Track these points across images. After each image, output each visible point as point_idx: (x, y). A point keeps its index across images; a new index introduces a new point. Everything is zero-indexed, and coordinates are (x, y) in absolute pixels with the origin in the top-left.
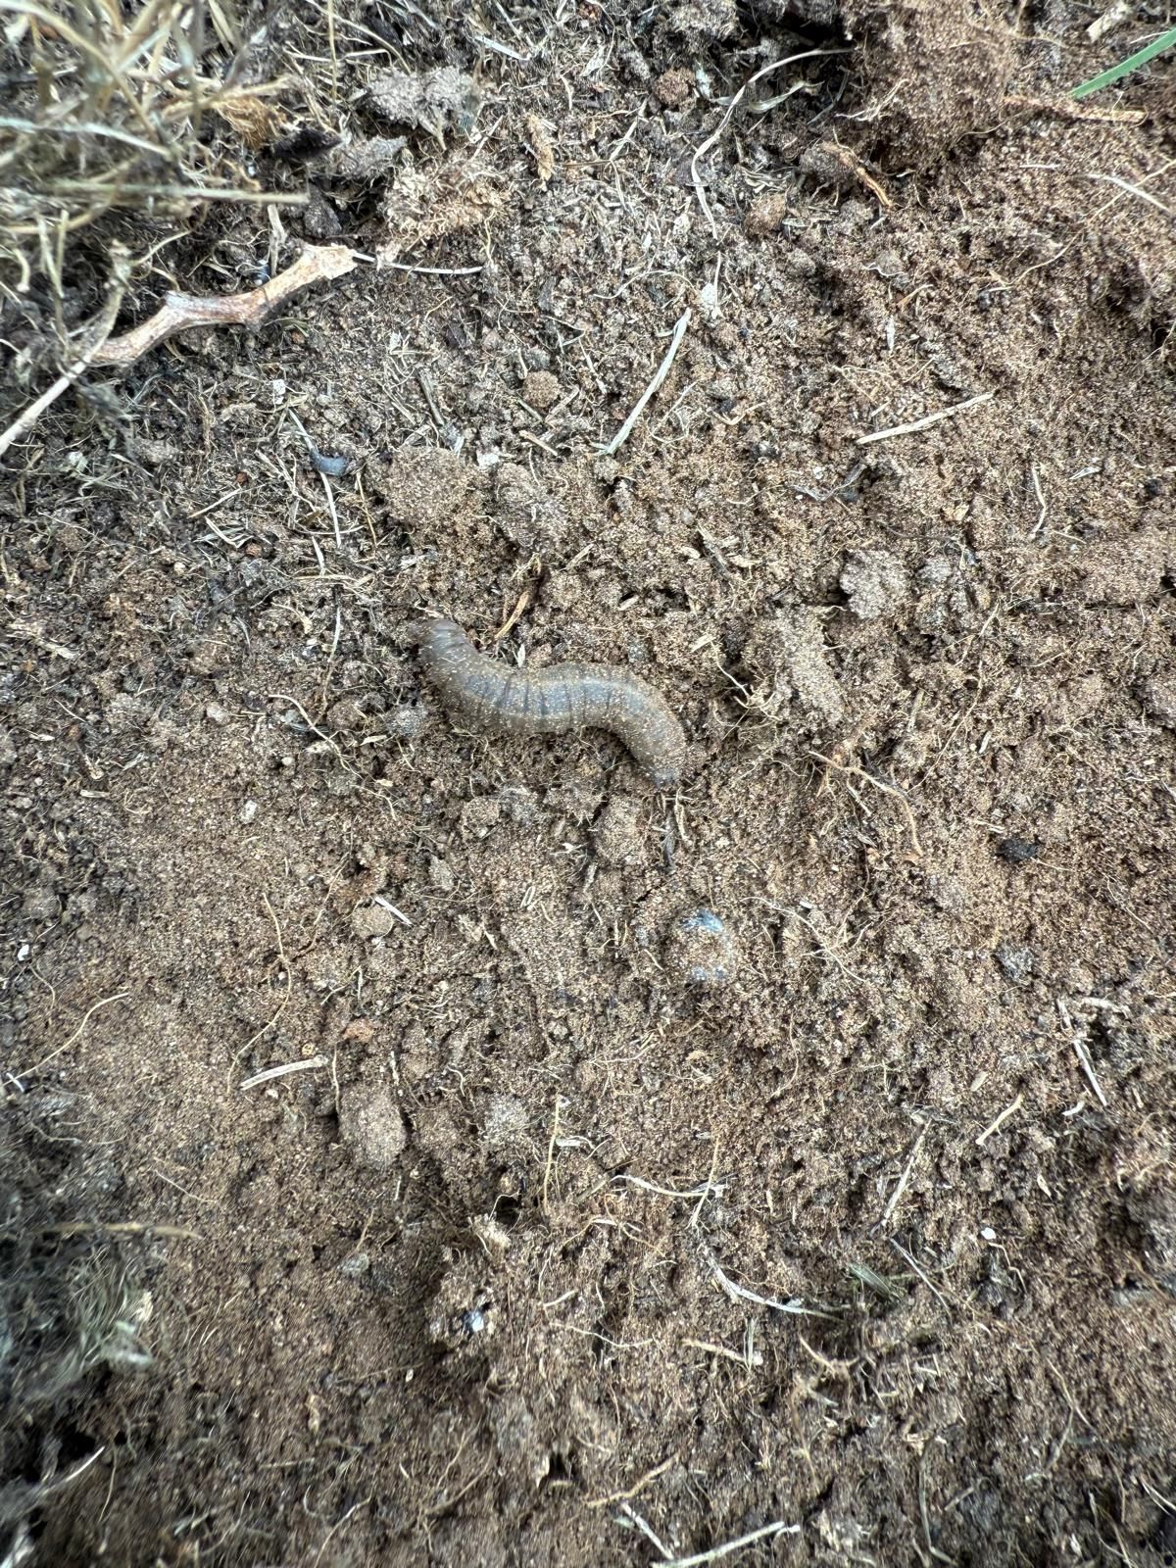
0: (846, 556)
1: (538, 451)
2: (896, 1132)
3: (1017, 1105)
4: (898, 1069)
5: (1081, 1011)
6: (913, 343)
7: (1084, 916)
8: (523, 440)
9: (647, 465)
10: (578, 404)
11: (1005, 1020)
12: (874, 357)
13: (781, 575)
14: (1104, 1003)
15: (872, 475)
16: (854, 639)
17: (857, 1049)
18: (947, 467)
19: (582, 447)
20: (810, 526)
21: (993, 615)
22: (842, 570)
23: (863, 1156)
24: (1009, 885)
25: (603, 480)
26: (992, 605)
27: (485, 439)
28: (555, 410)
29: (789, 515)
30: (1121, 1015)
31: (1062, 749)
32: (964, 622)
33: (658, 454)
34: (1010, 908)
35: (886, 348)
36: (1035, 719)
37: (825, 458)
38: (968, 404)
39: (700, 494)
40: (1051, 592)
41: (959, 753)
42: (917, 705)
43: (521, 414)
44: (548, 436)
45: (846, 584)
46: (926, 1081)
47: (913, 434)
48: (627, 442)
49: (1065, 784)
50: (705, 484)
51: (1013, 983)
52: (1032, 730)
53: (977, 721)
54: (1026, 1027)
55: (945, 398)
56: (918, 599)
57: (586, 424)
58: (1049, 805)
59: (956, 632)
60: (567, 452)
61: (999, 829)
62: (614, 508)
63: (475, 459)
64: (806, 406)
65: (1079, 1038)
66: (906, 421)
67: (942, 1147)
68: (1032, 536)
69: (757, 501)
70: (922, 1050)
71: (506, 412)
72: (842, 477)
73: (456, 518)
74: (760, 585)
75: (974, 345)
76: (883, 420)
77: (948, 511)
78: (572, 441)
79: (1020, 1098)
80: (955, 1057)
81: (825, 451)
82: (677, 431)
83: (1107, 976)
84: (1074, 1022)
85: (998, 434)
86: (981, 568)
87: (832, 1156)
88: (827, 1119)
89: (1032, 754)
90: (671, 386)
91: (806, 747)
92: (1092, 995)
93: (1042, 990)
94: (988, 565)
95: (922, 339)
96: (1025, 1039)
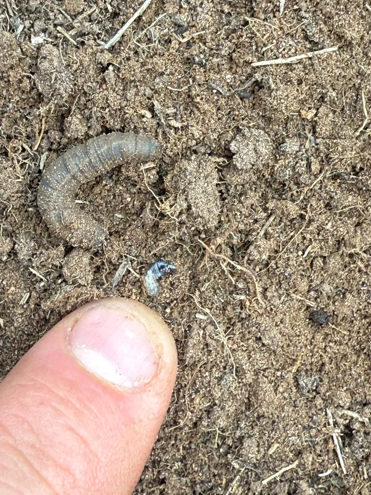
0: (238, 130)
1: (65, 40)
2: (224, 471)
3: (294, 465)
4: (227, 434)
5: (341, 417)
6: (296, 10)
7: (355, 363)
8: (58, 32)
9: (128, 59)
10: (94, 16)
11: (295, 416)
12: (271, 15)
13: (197, 135)
14: (355, 415)
15: (259, 85)
16: (234, 179)
17: (201, 419)
18: (304, 87)
19: (91, 42)
20: (219, 109)
21: (320, 178)
22: (233, 138)
23: (202, 482)
24: (313, 338)
25: (101, 63)
26: (321, 171)
27: (36, 28)
28: (80, 17)
29: (207, 101)
30: (363, 423)
31: (354, 262)
32: (302, 179)
33: (136, 53)
34: (312, 351)
35: (279, 11)
36: (340, 242)
37: (234, 70)
38: (321, 52)
39: (157, 80)
40: (357, 169)
41: (291, 256)
42: (268, 223)
43: (60, 16)
44: (73, 32)
45: (233, 147)
46: (242, 444)
47: (287, 65)
48: (120, 42)
49: (355, 283)
50: (162, 74)
51: (302, 395)
52: (338, 249)
53: (304, 238)
54: (306, 422)
55: (308, 46)
56: (276, 161)
57: (96, 28)
58: (344, 294)
59: (298, 184)
60: (83, 43)
61: (313, 304)
62: (104, 80)
63: (30, 38)
64: (228, 38)
65: (336, 433)
66: (283, 57)
67: (250, 484)
68: (357, 134)
69: (189, 89)
70: (242, 425)
71: (51, 14)
72: (242, 83)
73: (11, 73)
74: (185, 139)
75: (329, 18)
76: (270, 54)
77: (303, 112)
78: (86, 38)
79: (297, 462)
80: (262, 433)
81: (234, 66)
82: (150, 41)
83: (359, 399)
84: (335, 423)
85: (337, 72)
86: (317, 149)
87: (184, 480)
88: (184, 457)
89: (334, 263)
90: (151, 13)
91: (196, 238)
92: (349, 409)
93: (319, 402)
94: (322, 148)
95: (300, 10)
96: (304, 428)
